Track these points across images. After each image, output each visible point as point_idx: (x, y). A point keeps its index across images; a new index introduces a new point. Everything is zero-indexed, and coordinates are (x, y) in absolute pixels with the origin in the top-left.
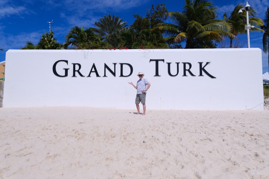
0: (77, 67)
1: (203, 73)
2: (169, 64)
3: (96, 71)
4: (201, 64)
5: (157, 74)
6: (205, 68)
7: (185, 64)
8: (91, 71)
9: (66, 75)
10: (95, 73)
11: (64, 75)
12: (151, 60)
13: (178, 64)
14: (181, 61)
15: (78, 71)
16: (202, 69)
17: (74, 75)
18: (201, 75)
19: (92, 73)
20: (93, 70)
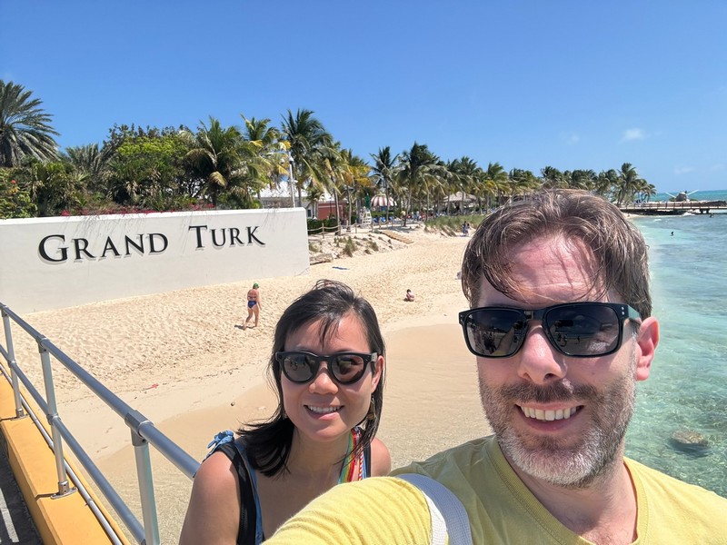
1: (253, 240)
2: (213, 231)
3: (113, 248)
4: (249, 229)
5: (200, 245)
6: (254, 234)
7: (231, 230)
8: (106, 249)
9: (65, 257)
10: (112, 251)
11: (61, 258)
12: (190, 227)
13: (224, 230)
14: (228, 226)
15: (84, 250)
16: (250, 235)
17: (78, 257)
18: (250, 242)
19: (107, 251)
20: (109, 247)
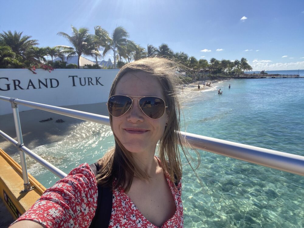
0: (17, 83)
1: (98, 83)
2: (80, 79)
4: (96, 78)
5: (74, 85)
10: (32, 86)
11: (7, 89)
12: (69, 76)
13: (85, 78)
14: (87, 77)
15: (18, 86)
16: (97, 81)
17: (15, 89)
18: (97, 84)
20: (30, 84)
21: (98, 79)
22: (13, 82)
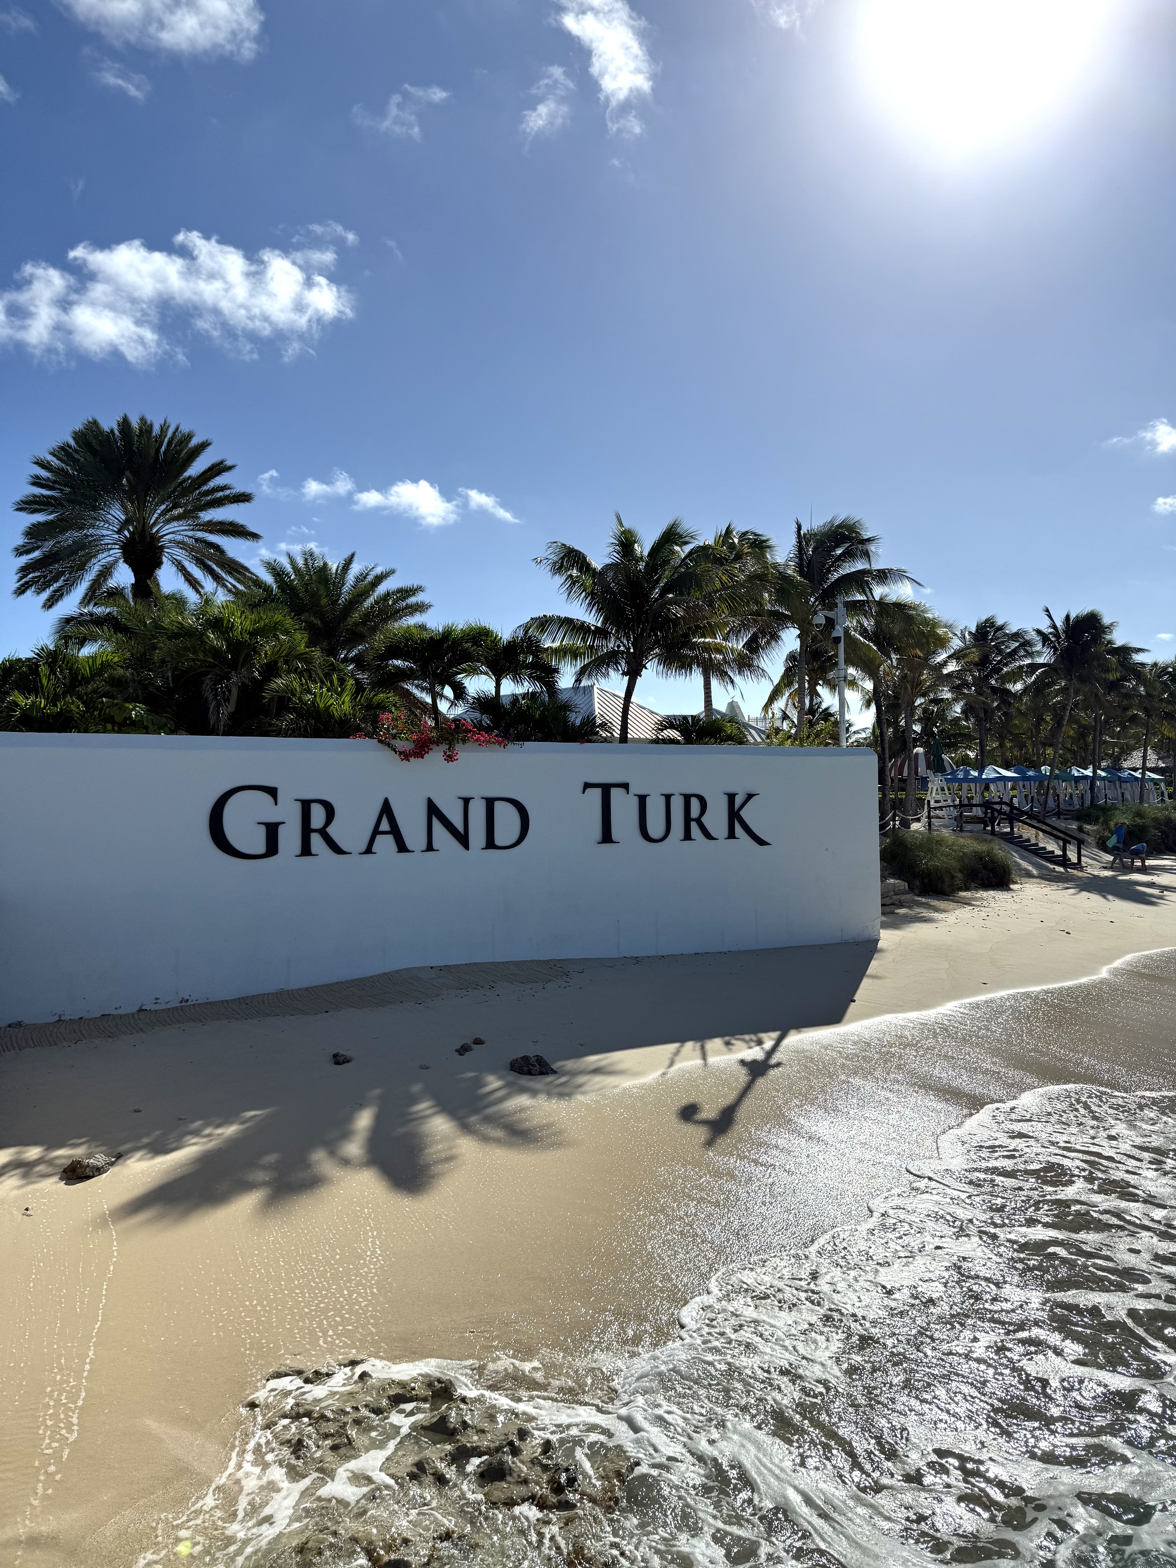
0: (318, 816)
2: (642, 799)
3: (395, 831)
5: (607, 837)
6: (743, 813)
7: (687, 798)
8: (376, 832)
9: (272, 848)
10: (390, 839)
11: (261, 849)
12: (587, 786)
13: (668, 797)
15: (323, 832)
16: (734, 815)
18: (732, 835)
19: (379, 838)
20: (385, 826)
21: (738, 801)
22: (296, 810)
